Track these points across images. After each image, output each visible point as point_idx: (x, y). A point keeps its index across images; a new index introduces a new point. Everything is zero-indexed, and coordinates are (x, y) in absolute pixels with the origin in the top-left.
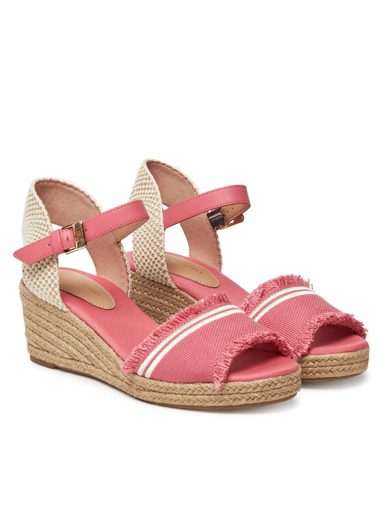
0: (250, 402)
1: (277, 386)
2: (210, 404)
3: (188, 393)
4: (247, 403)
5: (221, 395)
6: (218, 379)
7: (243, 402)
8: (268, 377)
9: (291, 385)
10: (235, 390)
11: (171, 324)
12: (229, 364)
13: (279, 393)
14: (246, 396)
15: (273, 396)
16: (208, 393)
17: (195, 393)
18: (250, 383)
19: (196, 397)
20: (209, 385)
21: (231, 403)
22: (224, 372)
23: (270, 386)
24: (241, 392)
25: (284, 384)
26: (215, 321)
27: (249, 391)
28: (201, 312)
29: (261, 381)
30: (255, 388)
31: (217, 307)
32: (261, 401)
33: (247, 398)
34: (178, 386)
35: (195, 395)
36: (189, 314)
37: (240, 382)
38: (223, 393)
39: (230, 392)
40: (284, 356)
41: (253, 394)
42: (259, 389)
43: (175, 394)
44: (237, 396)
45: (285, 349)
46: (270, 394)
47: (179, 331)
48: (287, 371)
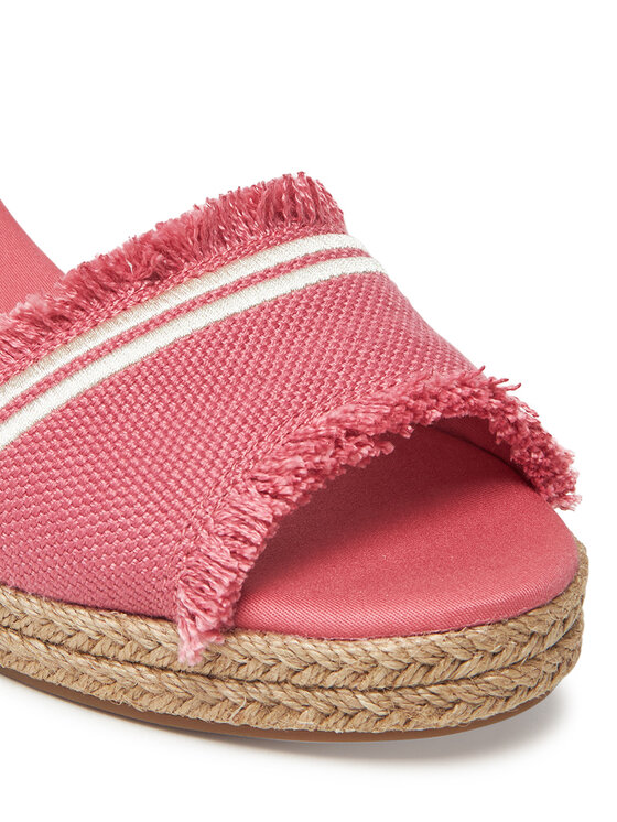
0: (336, 725)
1: (463, 671)
2: (158, 706)
3: (72, 643)
4: (323, 727)
5: (210, 677)
6: (193, 617)
7: (306, 721)
8: (423, 631)
9: (532, 659)
10: (267, 670)
11: (35, 321)
12: (249, 552)
13: (469, 698)
14: (318, 701)
15: (441, 711)
16: (152, 659)
17: (97, 650)
18: (338, 648)
19: (104, 665)
20: (155, 628)
21: (251, 716)
22: (221, 591)
23: (430, 668)
24: (295, 680)
25: (499, 662)
26: (232, 319)
27: (330, 682)
28: (177, 270)
29: (389, 645)
30: (359, 675)
31: (255, 249)
32: (385, 727)
33: (322, 707)
34: (31, 606)
35: (98, 658)
36: (121, 280)
37: (290, 640)
38: (218, 671)
39: (249, 671)
40: (530, 484)
41: (346, 695)
42: (377, 678)
43: (19, 632)
44: (278, 694)
45: (538, 457)
46: (426, 703)
47: (63, 358)
48: (520, 601)
